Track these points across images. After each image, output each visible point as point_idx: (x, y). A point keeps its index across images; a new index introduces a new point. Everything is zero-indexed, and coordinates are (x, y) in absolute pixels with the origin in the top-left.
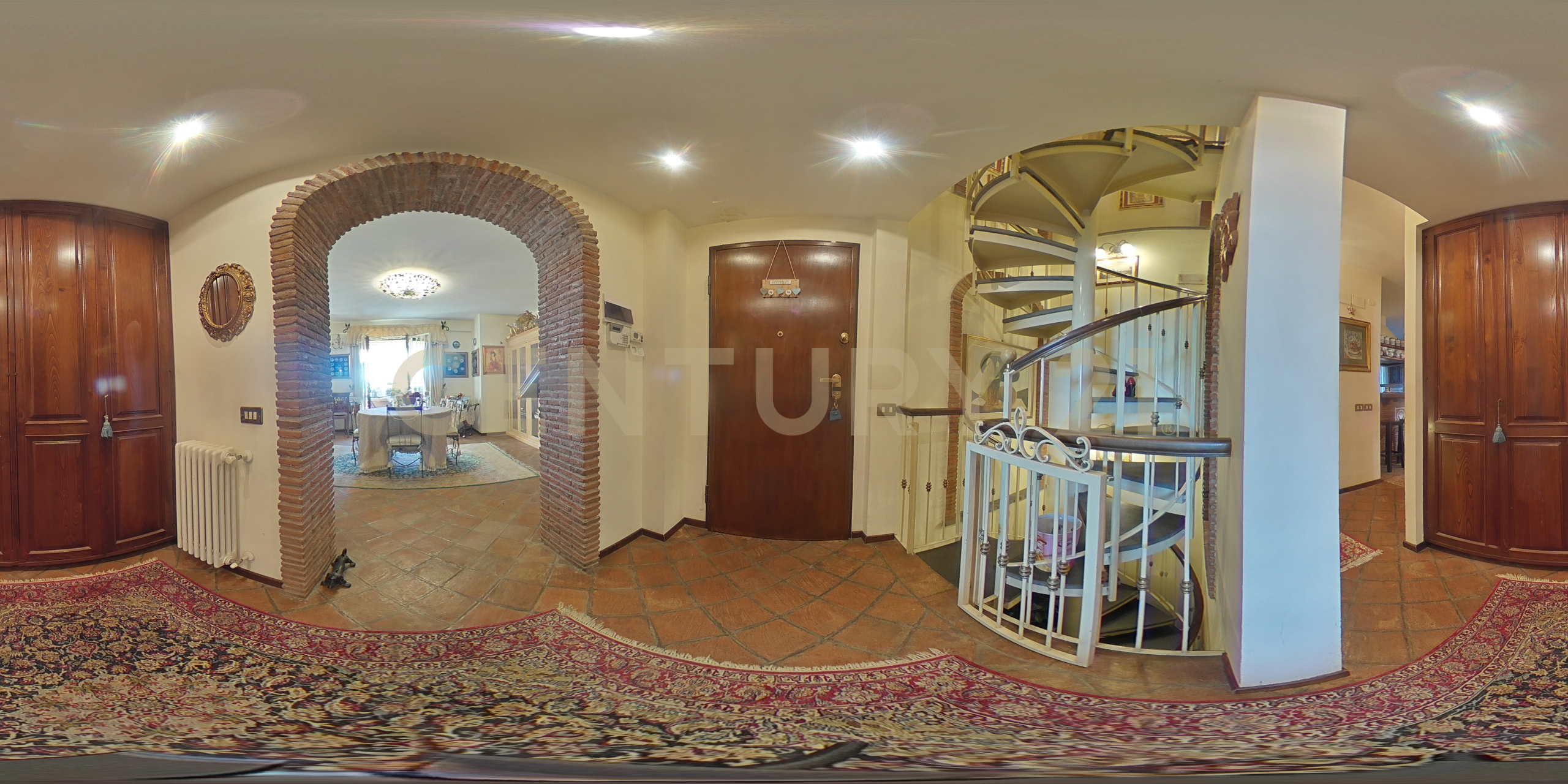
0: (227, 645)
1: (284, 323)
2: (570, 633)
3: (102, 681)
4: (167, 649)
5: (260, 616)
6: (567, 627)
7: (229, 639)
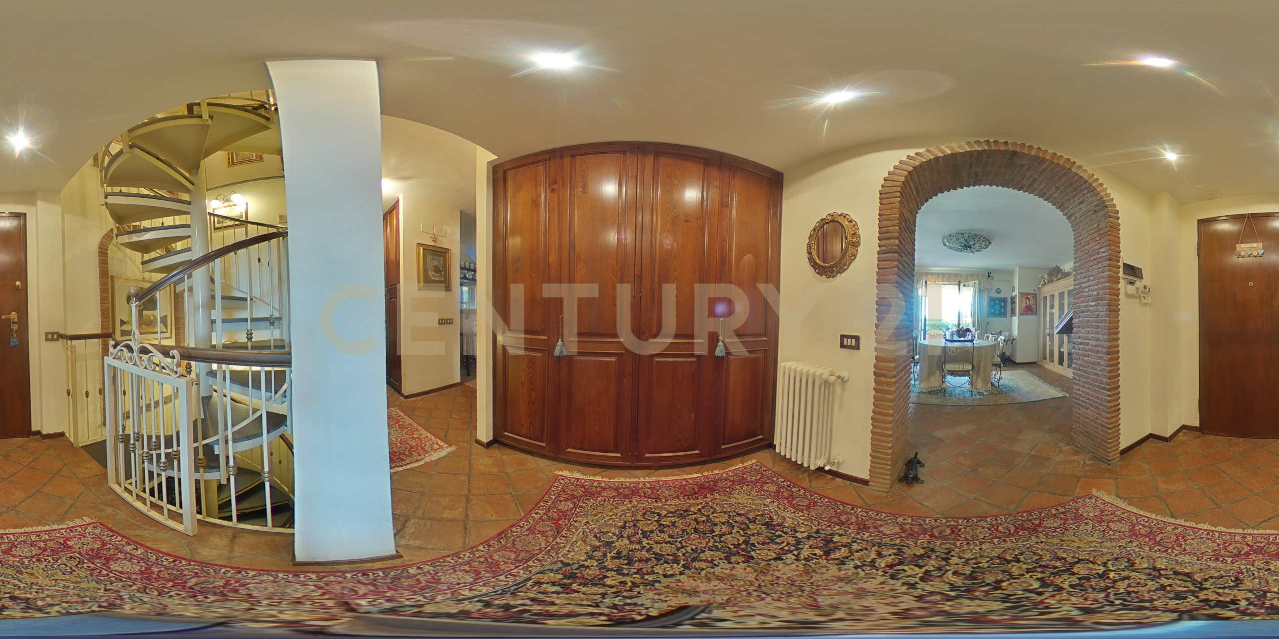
0: (831, 534)
1: (886, 267)
2: (1106, 510)
3: (724, 570)
4: (778, 540)
5: (853, 509)
6: (1102, 506)
7: (832, 530)
